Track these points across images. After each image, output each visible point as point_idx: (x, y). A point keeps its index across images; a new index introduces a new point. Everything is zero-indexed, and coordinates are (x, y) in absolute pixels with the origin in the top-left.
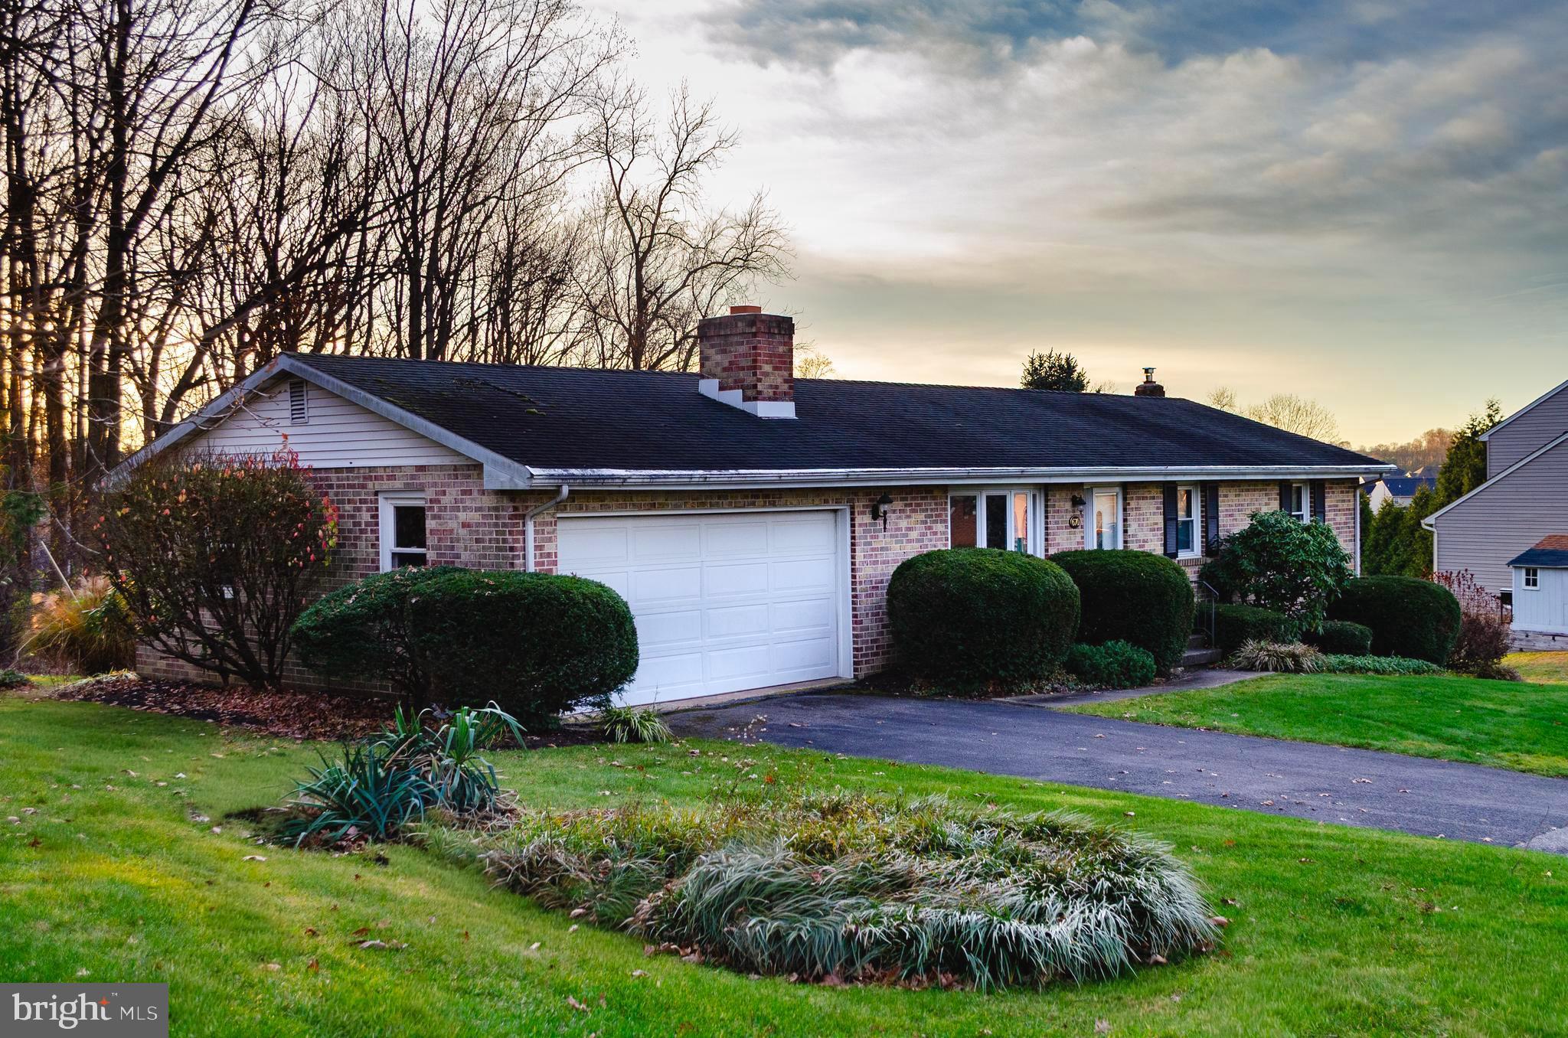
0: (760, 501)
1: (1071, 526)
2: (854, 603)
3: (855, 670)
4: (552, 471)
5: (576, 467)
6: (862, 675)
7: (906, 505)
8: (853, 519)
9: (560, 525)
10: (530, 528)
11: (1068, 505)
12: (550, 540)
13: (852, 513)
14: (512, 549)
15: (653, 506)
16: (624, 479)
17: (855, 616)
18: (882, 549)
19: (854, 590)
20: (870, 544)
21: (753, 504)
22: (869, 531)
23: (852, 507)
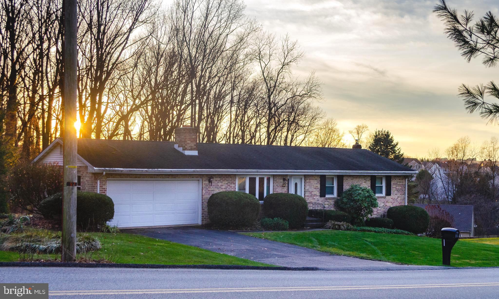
0: (171, 177)
1: (283, 186)
2: (202, 204)
3: (202, 222)
4: (101, 169)
5: (108, 167)
6: (204, 223)
7: (221, 179)
8: (202, 182)
9: (107, 182)
10: (99, 182)
11: (282, 181)
12: (105, 185)
13: (202, 181)
14: (94, 187)
15: (136, 177)
16: (122, 171)
17: (202, 208)
18: (212, 190)
19: (202, 201)
20: (208, 189)
21: (168, 178)
22: (208, 186)
23: (202, 179)
